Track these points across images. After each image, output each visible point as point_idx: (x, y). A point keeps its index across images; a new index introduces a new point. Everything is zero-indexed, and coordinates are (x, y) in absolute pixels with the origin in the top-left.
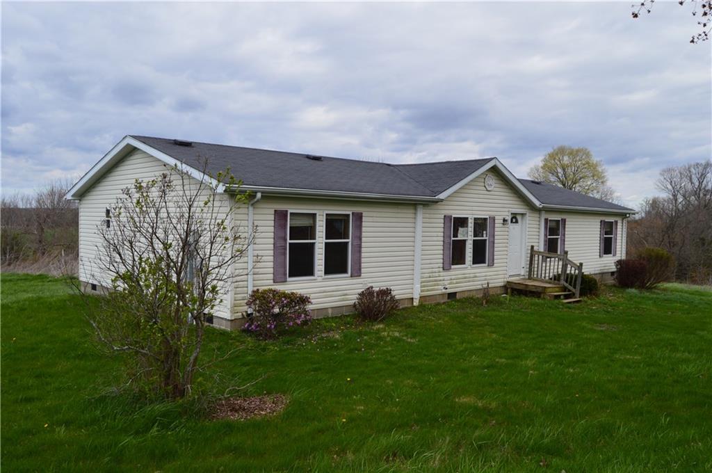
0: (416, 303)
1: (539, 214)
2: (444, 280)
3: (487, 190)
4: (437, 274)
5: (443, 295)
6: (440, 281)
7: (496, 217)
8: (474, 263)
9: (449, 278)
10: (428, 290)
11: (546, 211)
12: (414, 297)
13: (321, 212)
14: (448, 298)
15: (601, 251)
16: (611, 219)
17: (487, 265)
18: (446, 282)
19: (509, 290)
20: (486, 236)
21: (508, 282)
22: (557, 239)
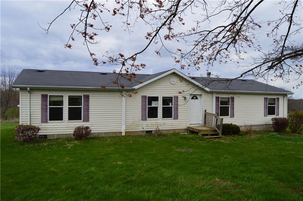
0: (123, 134)
1: (213, 95)
2: (142, 125)
3: (172, 84)
4: (138, 122)
5: (143, 131)
6: (140, 125)
7: (179, 96)
8: (163, 118)
9: (146, 124)
10: (131, 129)
11: (216, 93)
12: (122, 132)
13: (66, 95)
14: (146, 133)
15: (266, 113)
16: (275, 97)
17: (173, 118)
18: (144, 126)
19: (189, 131)
20: (172, 105)
21: (188, 127)
22: (229, 106)
